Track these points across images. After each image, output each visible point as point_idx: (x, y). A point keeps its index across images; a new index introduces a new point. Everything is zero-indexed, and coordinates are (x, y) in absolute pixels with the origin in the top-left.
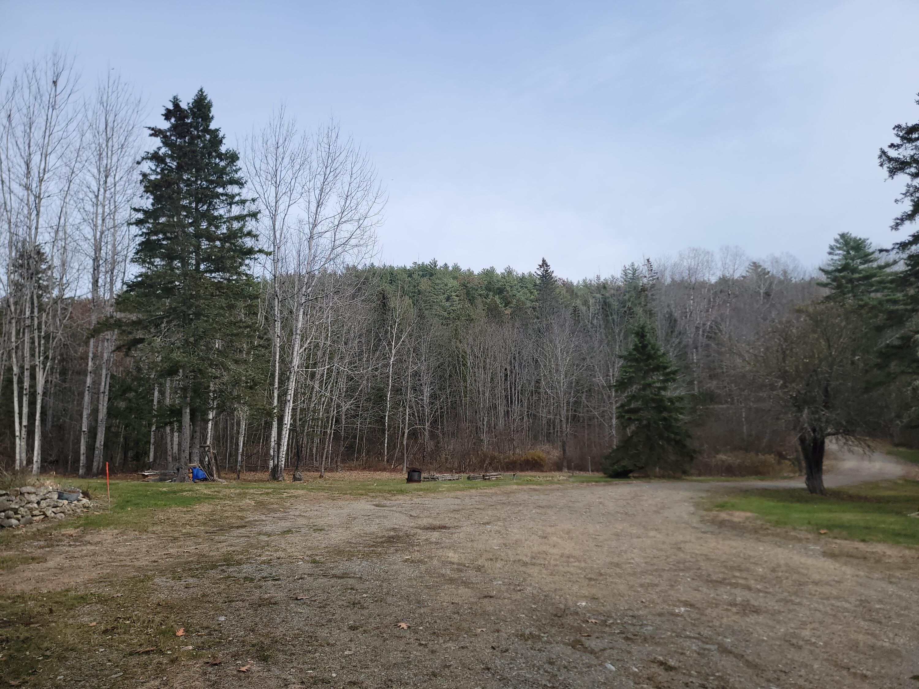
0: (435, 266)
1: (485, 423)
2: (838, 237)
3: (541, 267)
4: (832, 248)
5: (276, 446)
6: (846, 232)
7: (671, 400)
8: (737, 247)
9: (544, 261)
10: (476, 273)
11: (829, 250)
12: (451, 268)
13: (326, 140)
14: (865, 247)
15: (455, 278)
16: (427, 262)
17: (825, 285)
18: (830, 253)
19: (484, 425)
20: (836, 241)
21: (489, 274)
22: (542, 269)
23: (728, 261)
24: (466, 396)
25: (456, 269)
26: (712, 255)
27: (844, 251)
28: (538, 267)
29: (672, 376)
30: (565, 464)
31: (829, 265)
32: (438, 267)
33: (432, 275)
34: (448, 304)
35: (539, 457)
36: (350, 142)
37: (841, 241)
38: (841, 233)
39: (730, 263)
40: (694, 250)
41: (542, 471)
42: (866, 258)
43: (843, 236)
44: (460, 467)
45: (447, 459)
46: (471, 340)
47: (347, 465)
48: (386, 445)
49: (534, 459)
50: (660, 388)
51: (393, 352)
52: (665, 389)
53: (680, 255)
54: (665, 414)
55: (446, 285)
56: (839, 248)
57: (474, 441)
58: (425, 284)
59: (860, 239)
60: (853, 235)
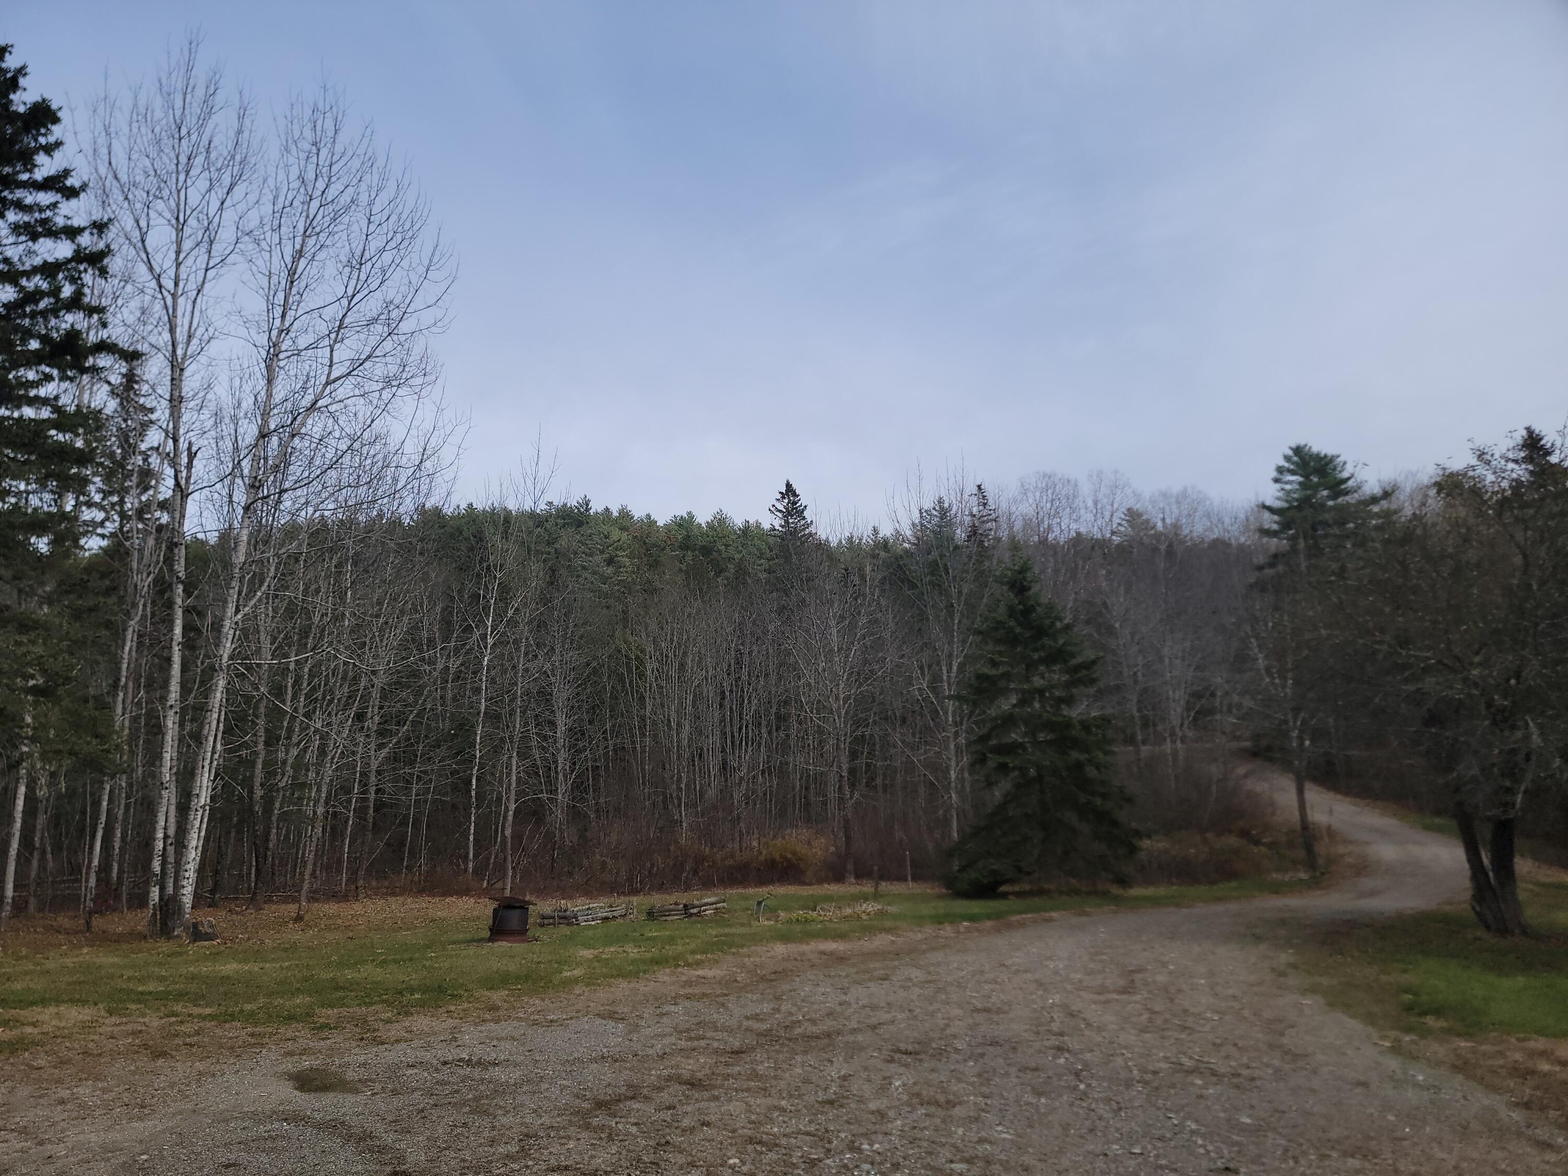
0: (587, 510)
1: (683, 786)
2: (1290, 453)
3: (783, 498)
4: (1280, 470)
5: (171, 850)
6: (1302, 443)
7: (1086, 726)
8: (1116, 472)
9: (788, 485)
10: (660, 523)
11: (1274, 474)
12: (615, 514)
13: (308, 133)
14: (1335, 469)
15: (623, 529)
16: (573, 502)
17: (1274, 534)
18: (1276, 481)
19: (680, 789)
20: (1287, 458)
21: (684, 524)
22: (786, 501)
23: (1100, 496)
24: (643, 735)
25: (625, 514)
26: (1076, 485)
27: (1302, 476)
28: (779, 496)
29: (1084, 672)
30: (850, 867)
31: (1278, 499)
32: (591, 512)
33: (580, 524)
34: (610, 570)
35: (794, 853)
36: (366, 141)
37: (1295, 459)
38: (1294, 446)
39: (1105, 501)
40: (1044, 476)
41: (804, 883)
42: (1338, 487)
43: (1298, 450)
44: (630, 880)
45: (604, 864)
46: (653, 626)
47: (386, 883)
48: (471, 838)
49: (785, 858)
50: (1060, 700)
51: (490, 641)
52: (1070, 701)
53: (1022, 485)
54: (1075, 755)
55: (606, 537)
56: (1293, 472)
57: (661, 823)
58: (567, 539)
59: (1326, 456)
60: (1315, 450)
